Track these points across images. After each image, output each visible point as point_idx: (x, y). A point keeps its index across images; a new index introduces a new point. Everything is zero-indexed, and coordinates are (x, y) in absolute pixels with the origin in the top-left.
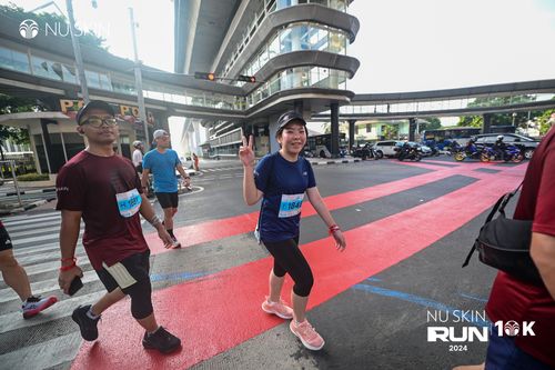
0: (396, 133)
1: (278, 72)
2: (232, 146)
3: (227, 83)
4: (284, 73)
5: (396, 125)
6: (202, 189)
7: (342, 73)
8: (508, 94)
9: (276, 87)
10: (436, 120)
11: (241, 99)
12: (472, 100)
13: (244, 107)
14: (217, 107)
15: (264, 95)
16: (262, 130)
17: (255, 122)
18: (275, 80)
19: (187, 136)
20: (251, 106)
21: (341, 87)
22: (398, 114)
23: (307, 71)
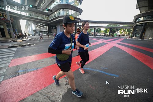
0: (91, 31)
1: (59, 9)
2: (44, 31)
3: (42, 10)
4: (61, 10)
5: (91, 29)
6: (35, 45)
7: (78, 13)
8: (115, 24)
9: (58, 14)
10: (100, 29)
11: (47, 16)
12: (108, 25)
13: (48, 19)
14: (38, 18)
15: (55, 16)
16: (54, 27)
17: (52, 24)
18: (58, 12)
19: (27, 27)
20: (50, 19)
21: (78, 17)
22: (92, 26)
23: (68, 10)
